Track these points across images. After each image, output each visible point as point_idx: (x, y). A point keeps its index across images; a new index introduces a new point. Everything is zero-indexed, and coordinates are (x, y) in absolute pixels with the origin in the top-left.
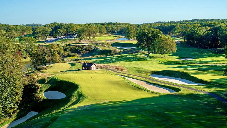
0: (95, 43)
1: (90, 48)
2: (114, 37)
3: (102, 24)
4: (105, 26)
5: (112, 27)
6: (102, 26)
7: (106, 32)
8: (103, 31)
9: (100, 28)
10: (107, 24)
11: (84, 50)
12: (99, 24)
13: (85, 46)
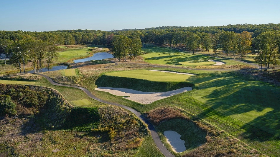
0: (52, 79)
1: (38, 95)
2: (88, 52)
3: (69, 31)
4: (74, 34)
5: (82, 36)
6: (69, 34)
7: (74, 42)
8: (71, 41)
9: (66, 37)
10: (76, 31)
11: (20, 102)
12: (64, 31)
13: (24, 88)
